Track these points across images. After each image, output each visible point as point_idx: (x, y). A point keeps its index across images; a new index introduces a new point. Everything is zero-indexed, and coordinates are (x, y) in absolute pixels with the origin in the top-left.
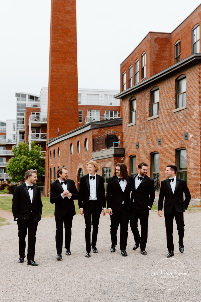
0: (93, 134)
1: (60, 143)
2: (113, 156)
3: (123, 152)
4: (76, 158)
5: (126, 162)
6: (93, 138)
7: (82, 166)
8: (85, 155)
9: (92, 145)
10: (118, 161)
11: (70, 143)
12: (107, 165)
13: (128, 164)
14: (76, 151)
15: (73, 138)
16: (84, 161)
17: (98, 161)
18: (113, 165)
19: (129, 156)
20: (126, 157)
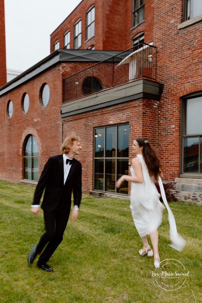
0: (63, 71)
2: (141, 96)
3: (158, 89)
4: (18, 120)
5: (167, 111)
6: (63, 78)
7: (33, 131)
8: (42, 112)
9: (61, 91)
10: (149, 110)
11: (8, 100)
12: (112, 120)
13: (178, 115)
14: (20, 109)
15: (14, 92)
16: (38, 121)
17: (78, 116)
18: (137, 118)
19: (181, 96)
20: (166, 101)
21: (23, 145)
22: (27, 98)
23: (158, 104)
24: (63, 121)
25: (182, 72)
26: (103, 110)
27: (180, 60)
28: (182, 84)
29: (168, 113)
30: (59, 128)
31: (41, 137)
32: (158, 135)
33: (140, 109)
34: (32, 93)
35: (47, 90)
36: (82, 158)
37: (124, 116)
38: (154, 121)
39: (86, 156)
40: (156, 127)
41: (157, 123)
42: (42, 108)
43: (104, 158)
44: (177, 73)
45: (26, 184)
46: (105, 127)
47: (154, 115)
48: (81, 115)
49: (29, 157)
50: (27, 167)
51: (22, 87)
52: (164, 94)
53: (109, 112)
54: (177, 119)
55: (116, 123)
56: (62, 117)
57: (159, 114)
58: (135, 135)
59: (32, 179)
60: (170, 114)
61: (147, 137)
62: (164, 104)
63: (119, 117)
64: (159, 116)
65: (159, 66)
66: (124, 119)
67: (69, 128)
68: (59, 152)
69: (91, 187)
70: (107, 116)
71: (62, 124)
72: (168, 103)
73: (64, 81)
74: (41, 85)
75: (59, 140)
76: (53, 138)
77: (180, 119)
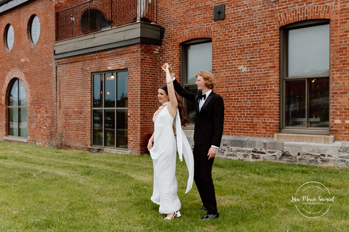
0: (56, 3)
2: (139, 41)
3: (159, 33)
5: (168, 57)
6: (57, 11)
7: (20, 74)
8: (31, 51)
9: (54, 27)
10: (149, 56)
12: (111, 66)
13: (178, 63)
14: (2, 44)
16: (26, 62)
17: (74, 58)
18: (135, 65)
19: (181, 42)
20: (167, 47)
21: (7, 92)
22: (11, 30)
23: (159, 49)
24: (57, 64)
25: (181, 16)
26: (102, 54)
27: (179, 4)
28: (182, 29)
29: (169, 59)
30: (52, 71)
31: (30, 81)
32: (160, 83)
33: (139, 54)
34: (18, 26)
35: (37, 24)
36: (78, 108)
37: (123, 61)
38: (154, 68)
39: (84, 106)
40: (157, 75)
41: (158, 70)
42: (31, 46)
43: (104, 108)
44: (177, 17)
45: (10, 141)
46: (103, 73)
47: (154, 61)
48: (77, 58)
49: (15, 107)
50: (12, 121)
51: (4, 16)
52: (165, 38)
53: (107, 56)
54: (177, 67)
55: (115, 68)
56: (56, 58)
57: (160, 60)
58: (134, 83)
59: (19, 135)
60: (171, 61)
61: (147, 85)
62: (165, 49)
63: (117, 63)
64: (161, 62)
65: (160, 8)
66: (123, 65)
67: (64, 72)
68: (53, 101)
69: (89, 142)
70: (105, 60)
71: (55, 67)
72: (169, 49)
73: (57, 15)
74: (29, 17)
75: (52, 86)
76: (44, 84)
77: (180, 67)
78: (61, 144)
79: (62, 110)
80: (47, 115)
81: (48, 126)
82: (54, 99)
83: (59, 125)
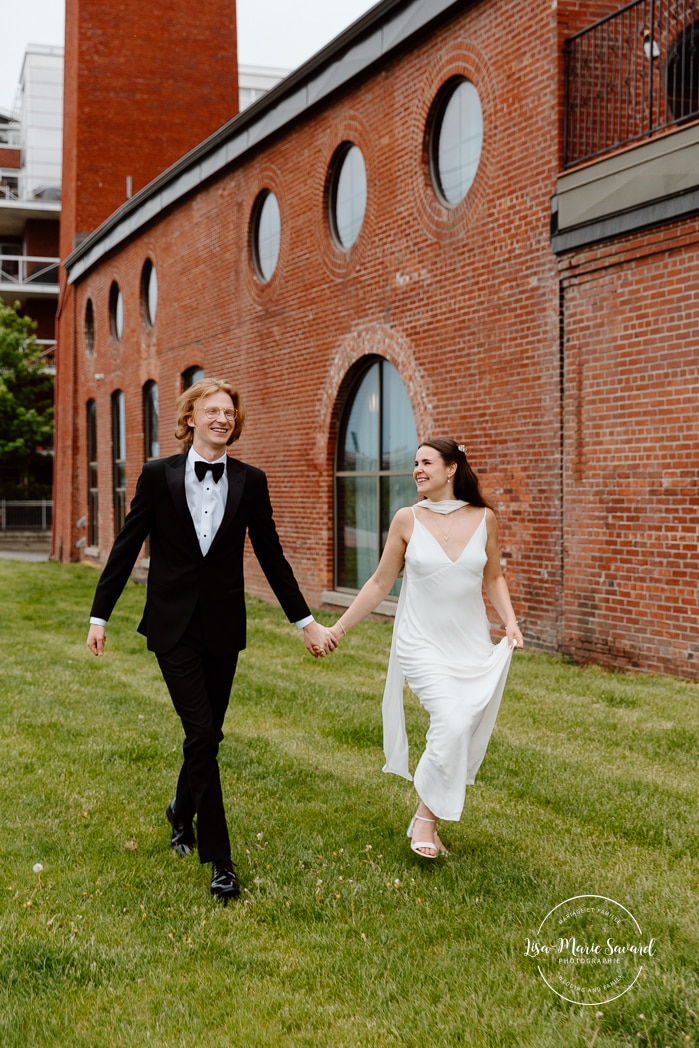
1: (160, 229)
4: (308, 287)
6: (566, 32)
7: (390, 337)
8: (438, 235)
9: (553, 107)
11: (255, 189)
14: (319, 229)
15: (285, 146)
16: (415, 286)
21: (334, 415)
22: (355, 167)
24: (566, 274)
30: (544, 310)
31: (432, 366)
34: (385, 141)
35: (466, 114)
36: (684, 474)
42: (439, 214)
49: (366, 473)
50: (354, 524)
51: (326, 114)
56: (560, 249)
67: (601, 308)
68: (542, 446)
71: (557, 287)
73: (567, 50)
74: (431, 93)
75: (539, 378)
76: (501, 370)
78: (586, 641)
79: (592, 482)
80: (514, 506)
81: (517, 557)
82: (549, 434)
83: (575, 550)
